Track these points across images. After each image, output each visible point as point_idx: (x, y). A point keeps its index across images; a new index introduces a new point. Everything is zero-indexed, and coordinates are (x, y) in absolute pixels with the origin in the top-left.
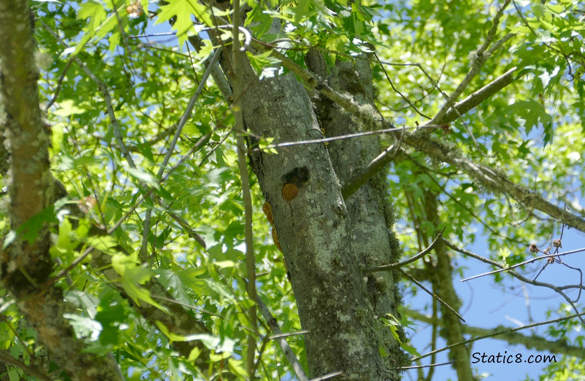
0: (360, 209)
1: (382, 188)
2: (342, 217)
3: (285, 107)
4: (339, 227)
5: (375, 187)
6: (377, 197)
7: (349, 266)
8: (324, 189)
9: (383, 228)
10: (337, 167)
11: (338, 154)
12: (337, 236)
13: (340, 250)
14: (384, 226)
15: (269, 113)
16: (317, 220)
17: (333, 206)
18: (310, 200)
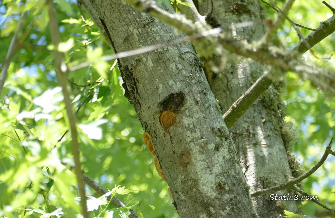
0: (255, 133)
1: (276, 108)
2: (224, 139)
3: (155, 32)
4: (221, 150)
5: (269, 108)
6: (272, 119)
7: (235, 188)
8: (202, 112)
9: (280, 150)
10: (228, 92)
11: (228, 78)
12: (220, 159)
13: (225, 173)
14: (282, 147)
15: (139, 41)
16: (197, 145)
17: (213, 129)
18: (189, 125)
